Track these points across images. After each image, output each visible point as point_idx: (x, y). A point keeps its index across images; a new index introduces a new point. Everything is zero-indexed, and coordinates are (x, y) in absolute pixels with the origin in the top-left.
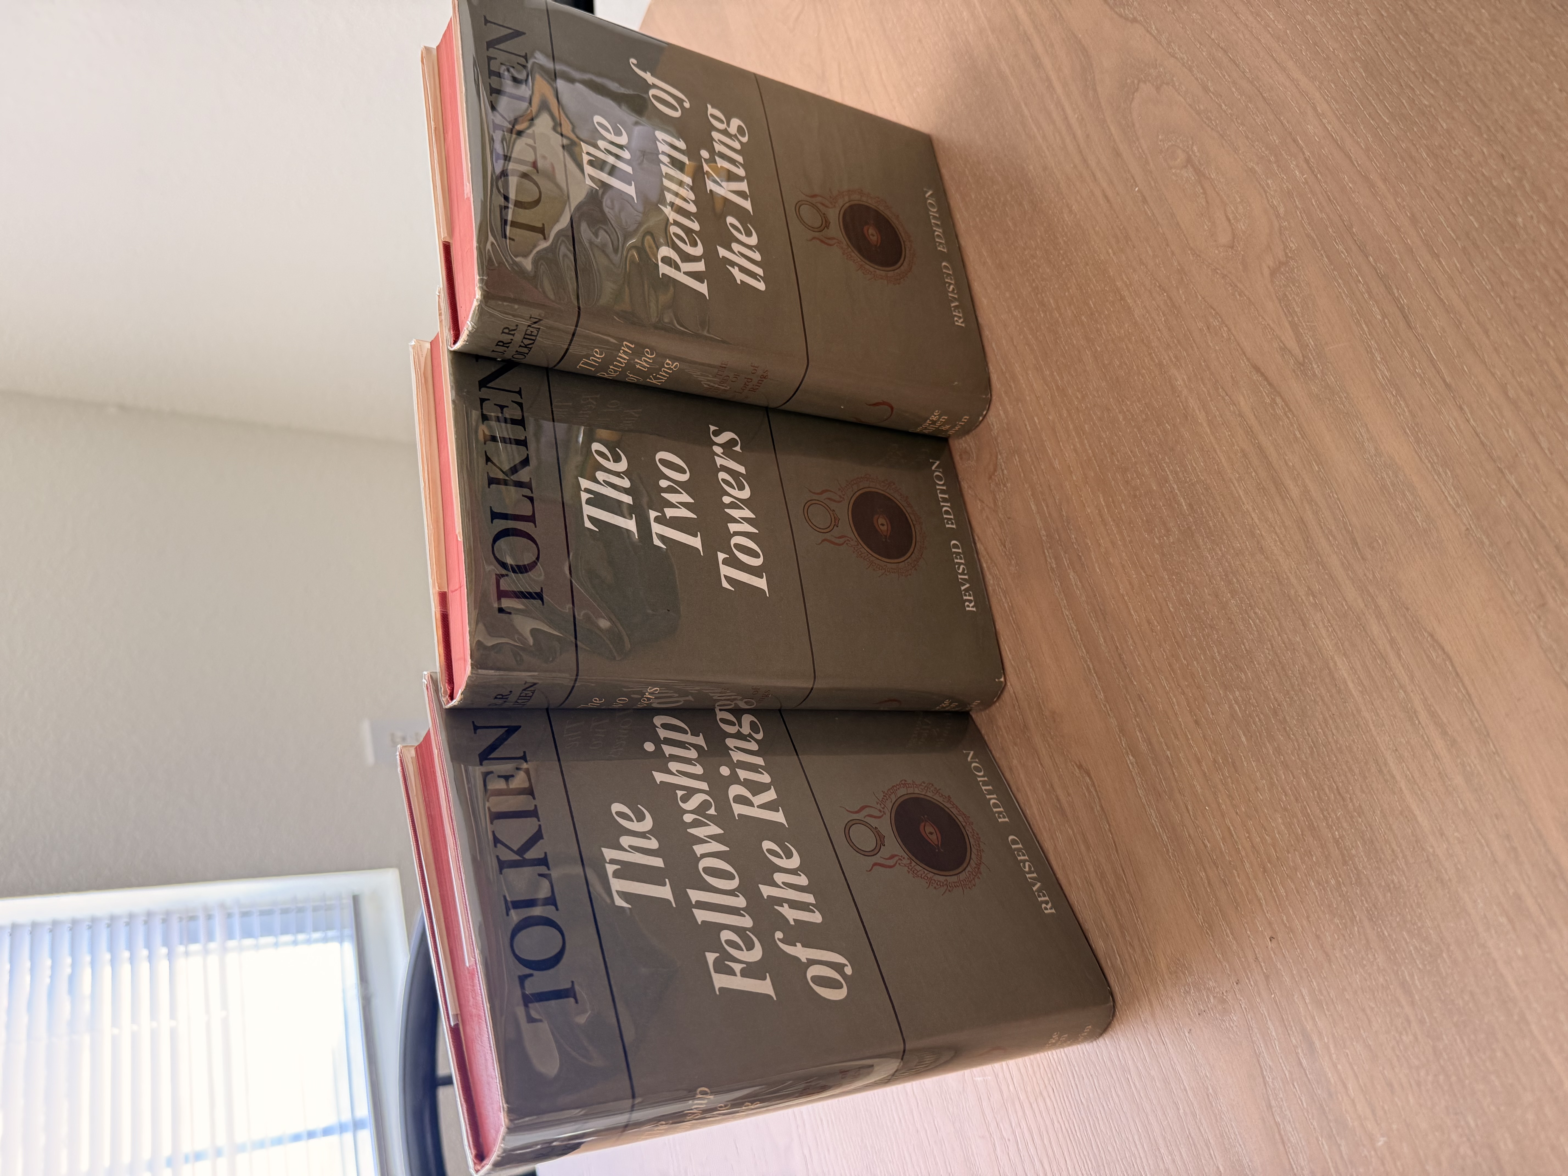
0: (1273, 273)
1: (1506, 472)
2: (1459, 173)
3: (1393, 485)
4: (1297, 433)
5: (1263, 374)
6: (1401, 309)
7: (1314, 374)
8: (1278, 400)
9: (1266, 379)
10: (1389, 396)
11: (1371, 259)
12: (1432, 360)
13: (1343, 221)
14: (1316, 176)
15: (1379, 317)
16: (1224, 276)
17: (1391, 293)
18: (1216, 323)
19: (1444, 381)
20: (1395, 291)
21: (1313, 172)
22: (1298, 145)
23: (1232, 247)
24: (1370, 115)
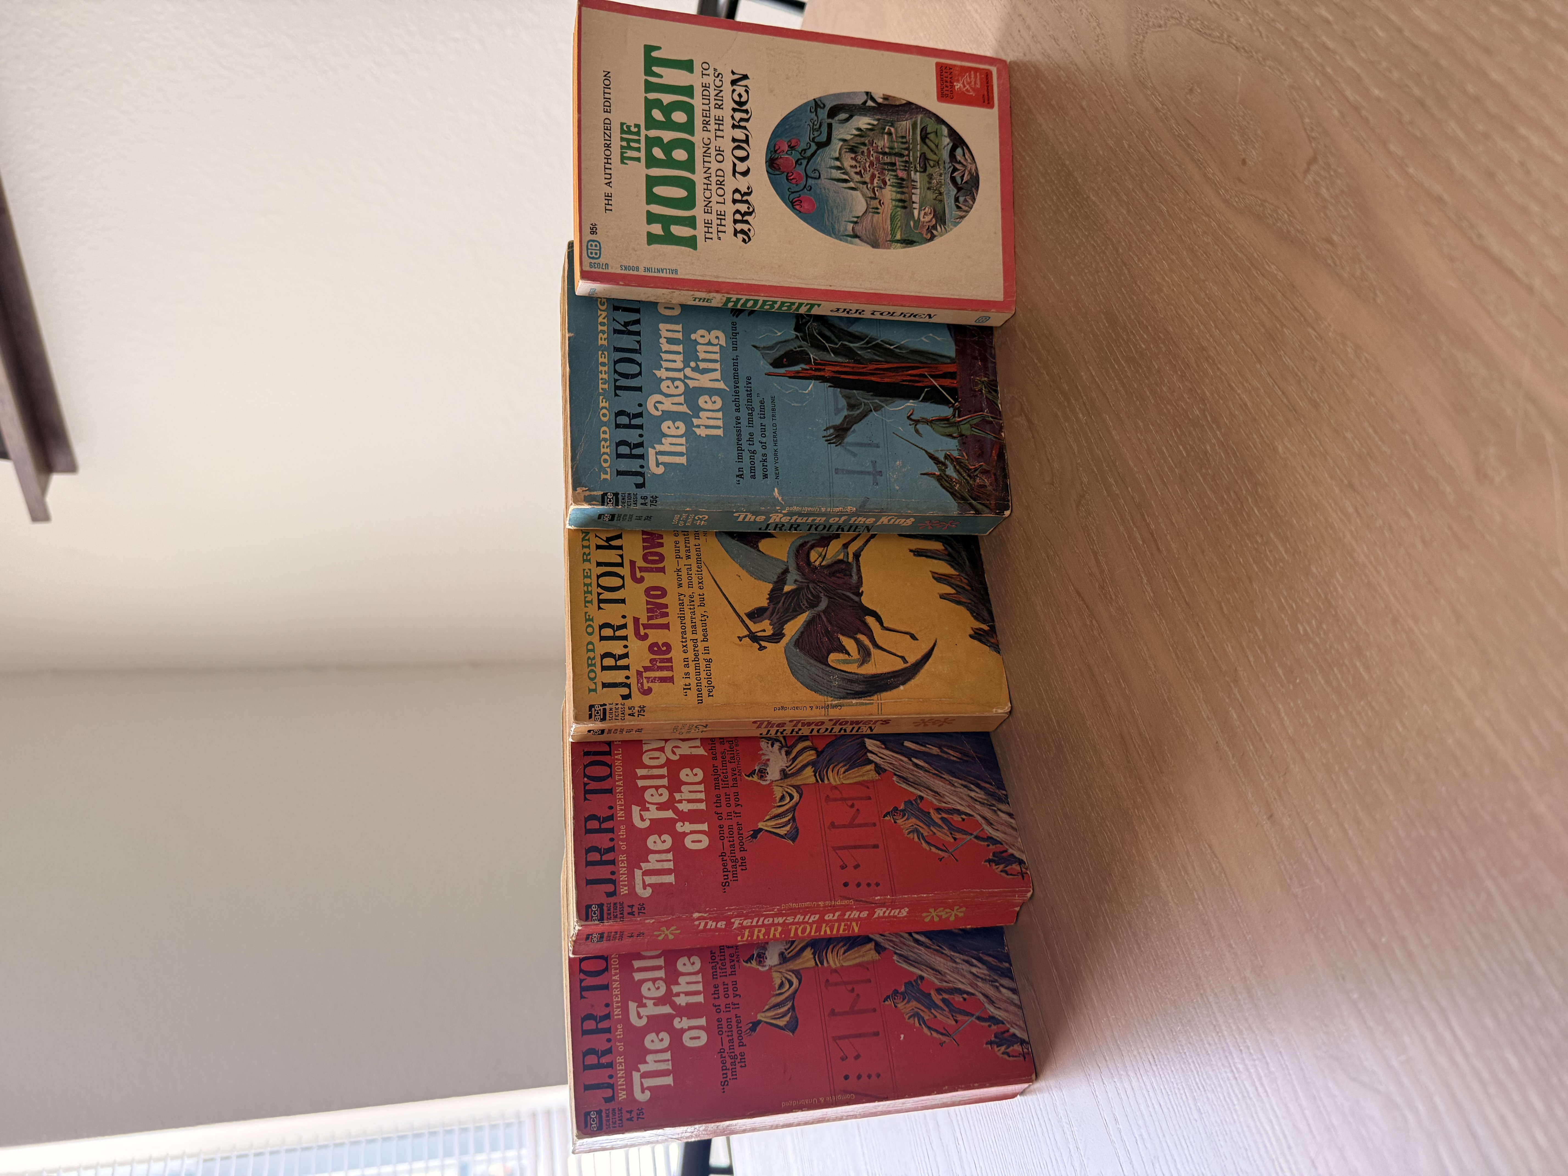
0: (1078, 504)
1: (1232, 684)
2: (1169, 407)
3: (1169, 700)
4: (1108, 652)
5: (1083, 600)
6: (1152, 534)
7: (1111, 598)
8: (1094, 622)
9: (1085, 603)
10: (1156, 616)
11: (1130, 489)
12: (1176, 581)
13: (1110, 456)
14: (1091, 417)
15: (1141, 542)
16: (1051, 511)
17: (1145, 520)
18: (1052, 553)
19: (1185, 600)
20: (1146, 517)
21: (1089, 413)
22: (1078, 390)
23: (1053, 485)
24: (1114, 360)
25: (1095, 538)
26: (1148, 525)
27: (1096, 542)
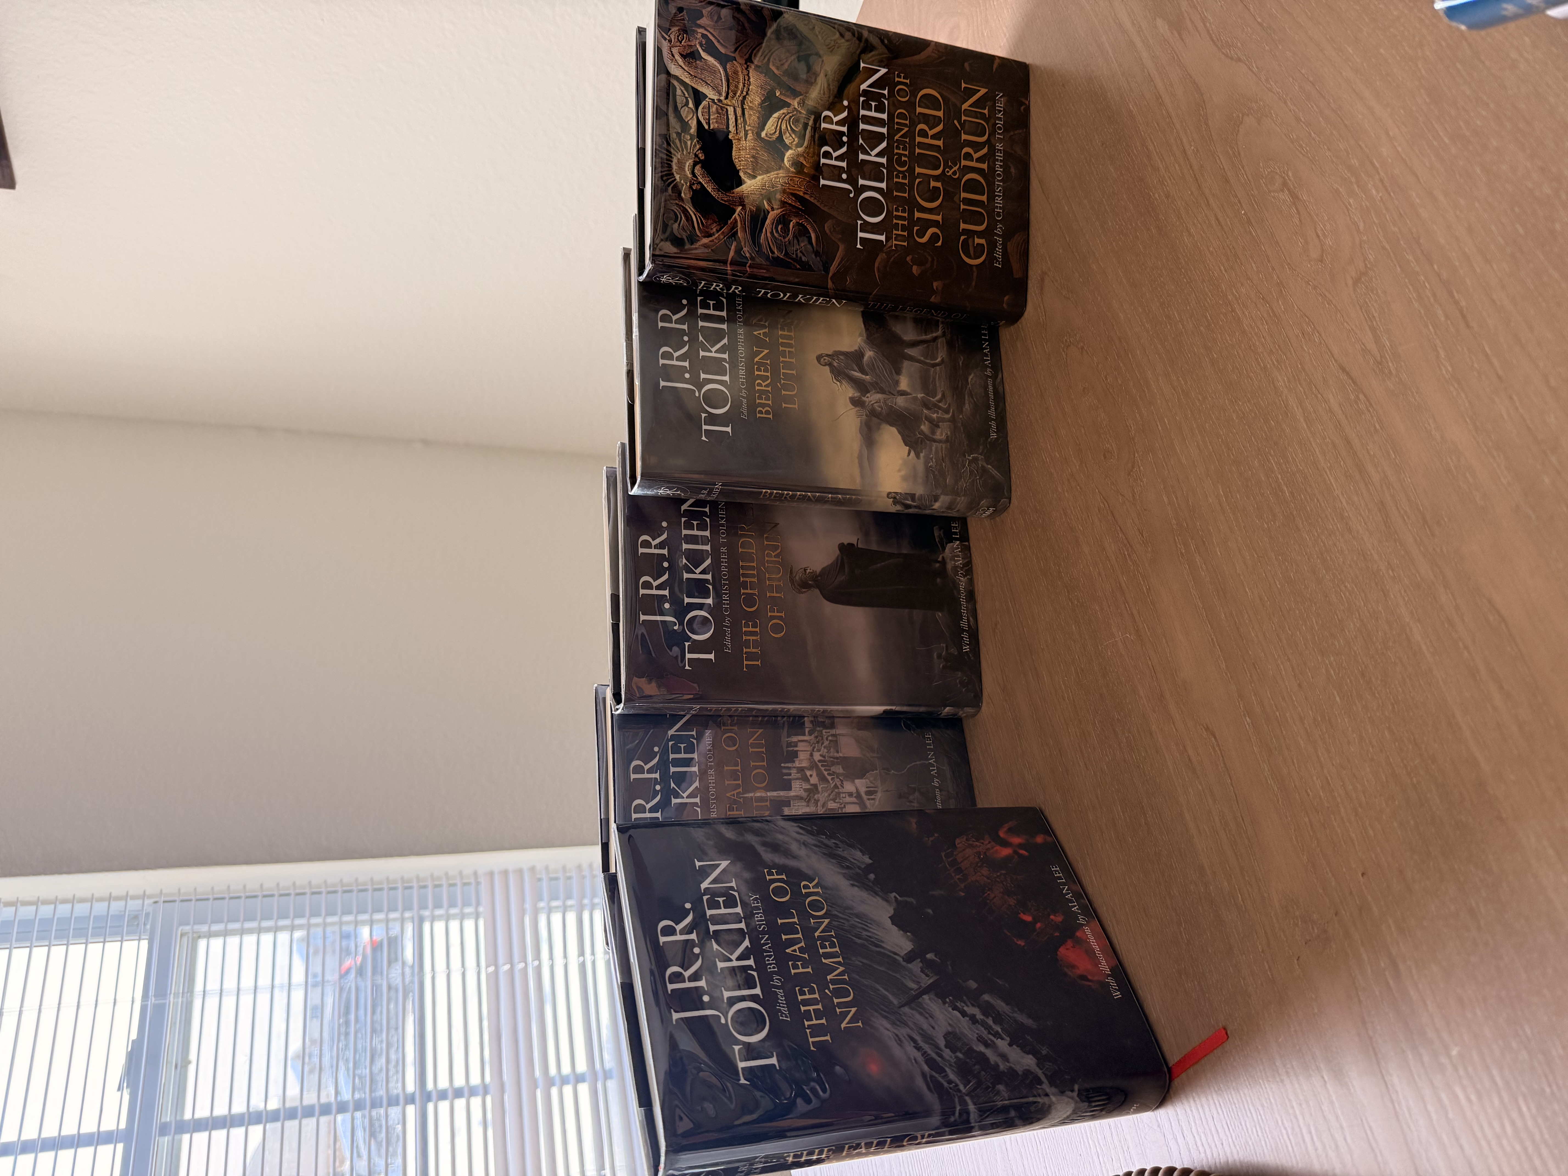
3: (1456, 467)
4: (1377, 425)
5: (1348, 374)
6: (1460, 310)
7: (1390, 372)
8: (1361, 396)
9: (1351, 378)
12: (1487, 356)
13: (1412, 233)
14: (1389, 194)
15: (1443, 319)
16: (1315, 288)
17: (1452, 297)
18: (1309, 330)
19: (1497, 374)
20: (1455, 294)
21: (1387, 190)
22: (1374, 166)
23: (1321, 261)
24: (1434, 138)
25: (1376, 315)
26: (1456, 303)
27: (1377, 319)
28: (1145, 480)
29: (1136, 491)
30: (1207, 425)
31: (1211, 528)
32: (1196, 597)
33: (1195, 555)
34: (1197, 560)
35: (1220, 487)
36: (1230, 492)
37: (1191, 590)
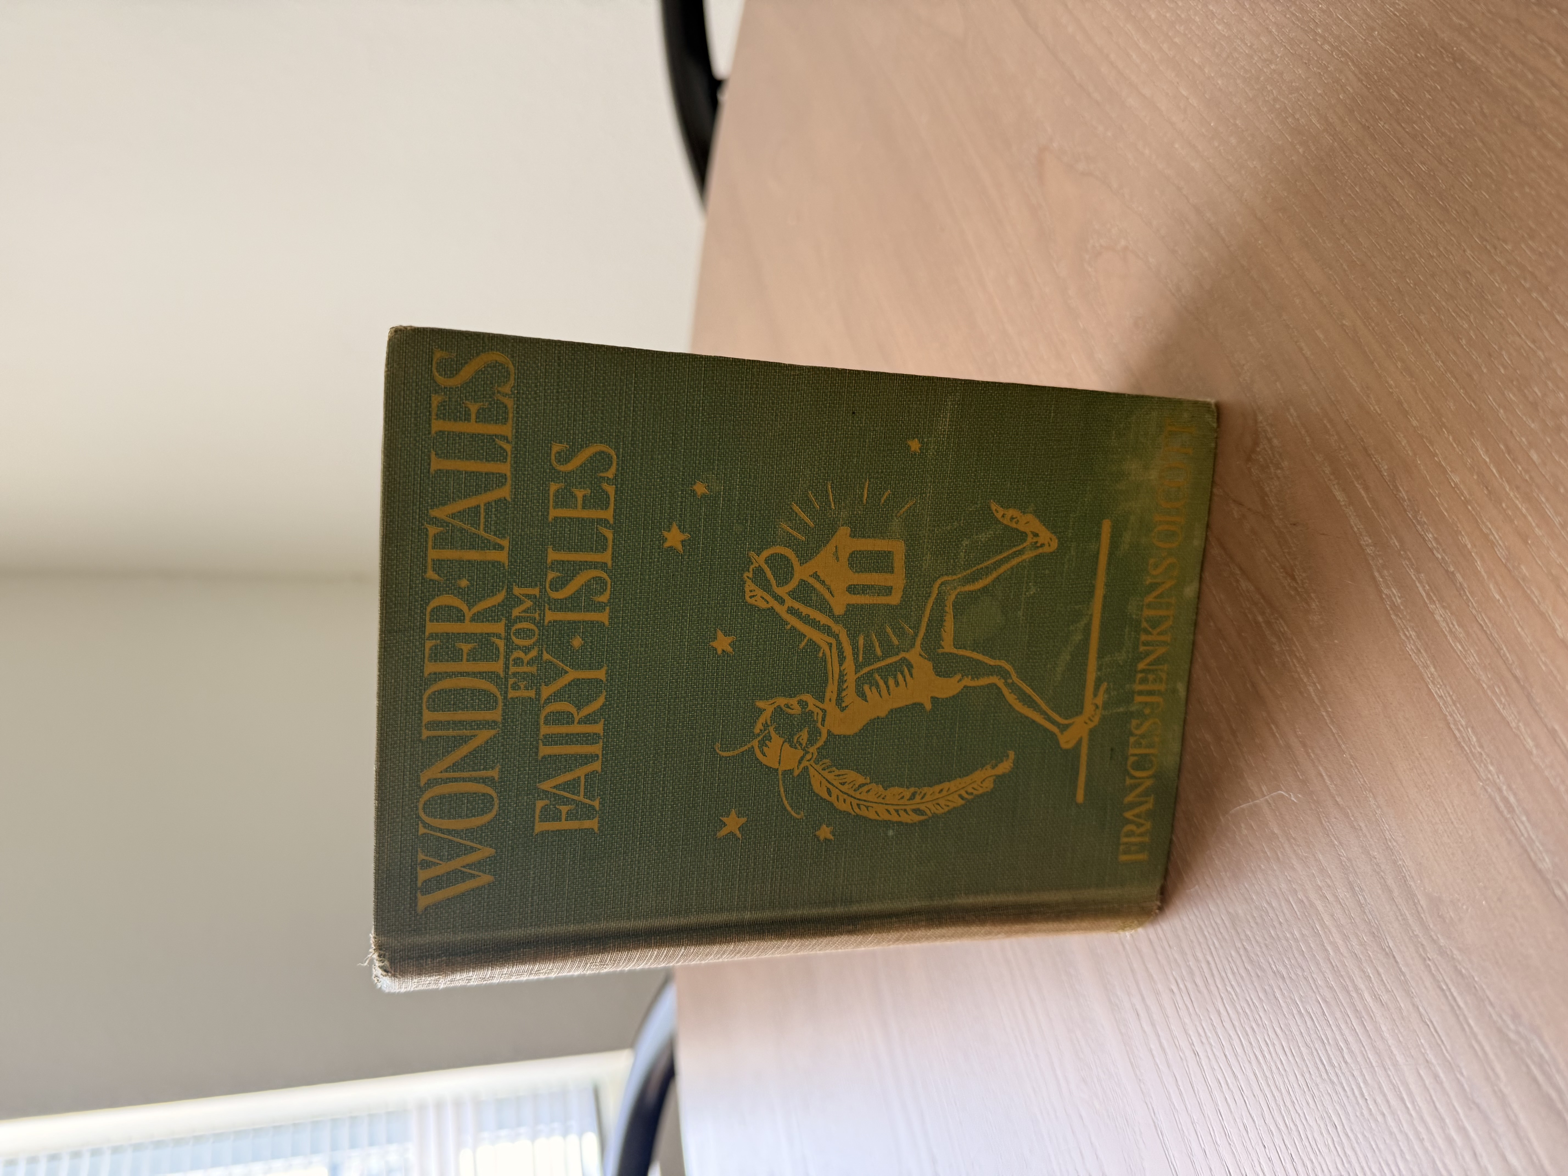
28: (1285, 464)
29: (1267, 489)
30: (1422, 317)
31: (1466, 540)
32: (1445, 703)
33: (1432, 607)
34: (1438, 617)
35: (1478, 444)
36: (1509, 452)
37: (1431, 686)
